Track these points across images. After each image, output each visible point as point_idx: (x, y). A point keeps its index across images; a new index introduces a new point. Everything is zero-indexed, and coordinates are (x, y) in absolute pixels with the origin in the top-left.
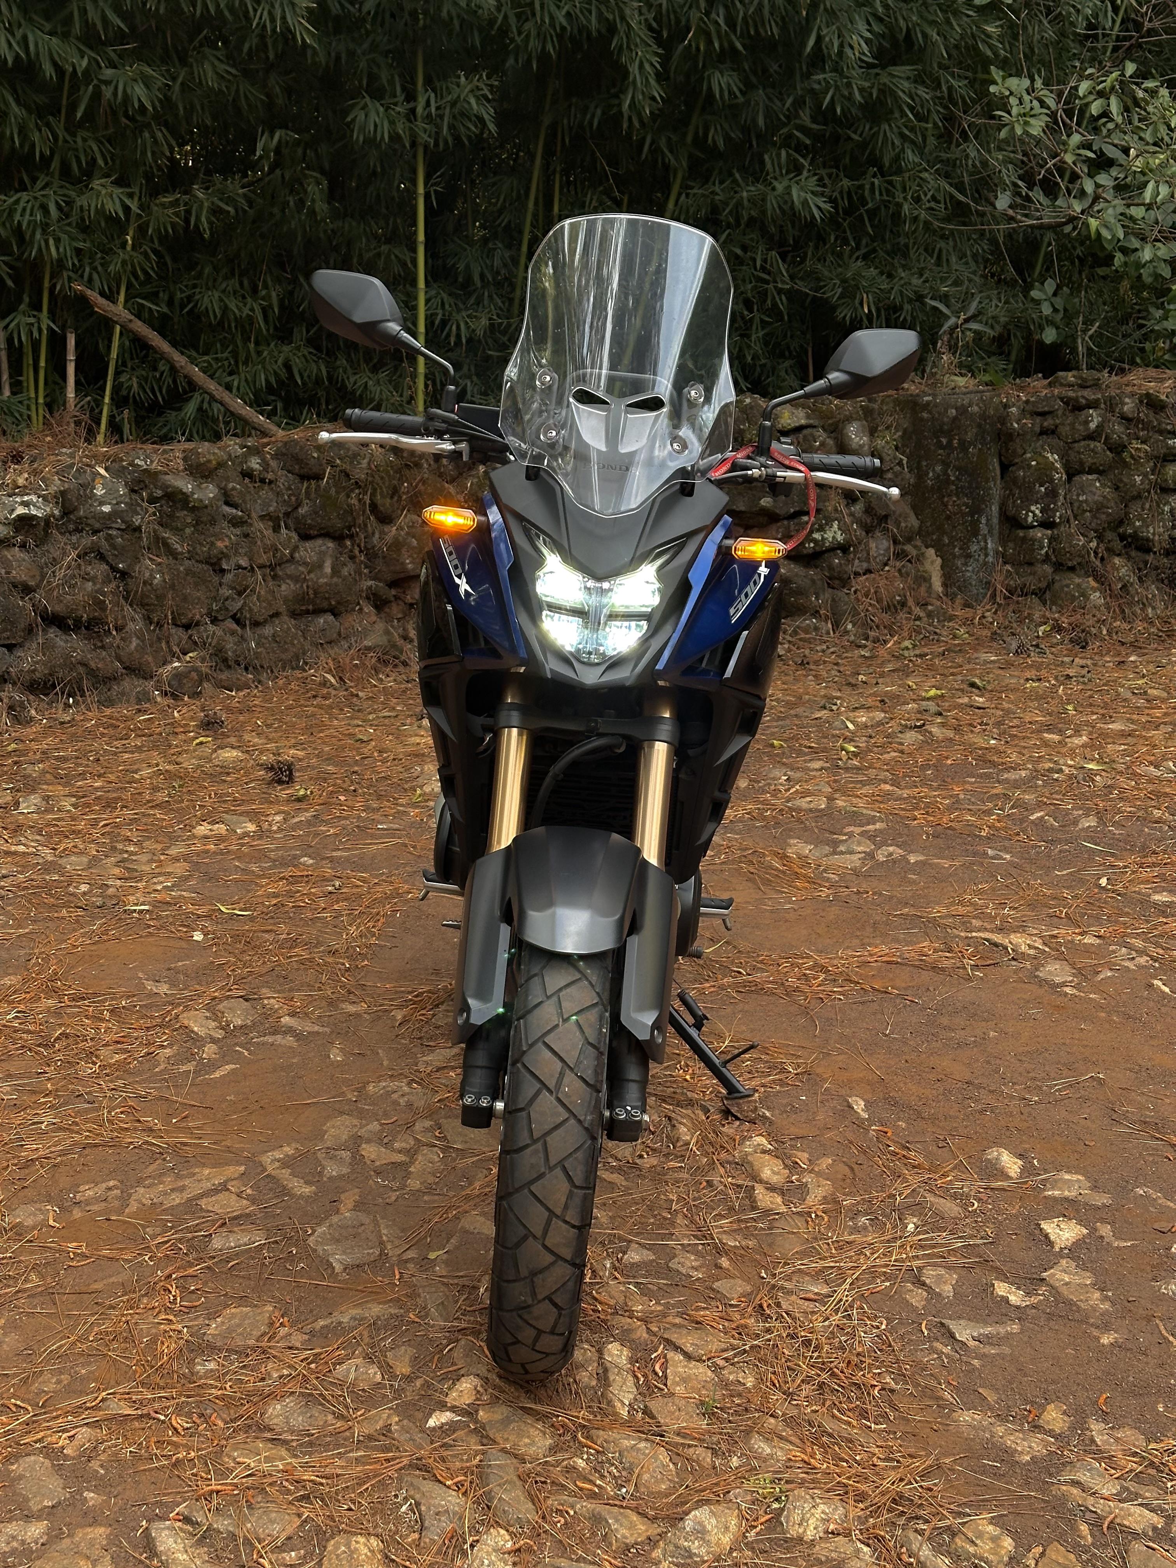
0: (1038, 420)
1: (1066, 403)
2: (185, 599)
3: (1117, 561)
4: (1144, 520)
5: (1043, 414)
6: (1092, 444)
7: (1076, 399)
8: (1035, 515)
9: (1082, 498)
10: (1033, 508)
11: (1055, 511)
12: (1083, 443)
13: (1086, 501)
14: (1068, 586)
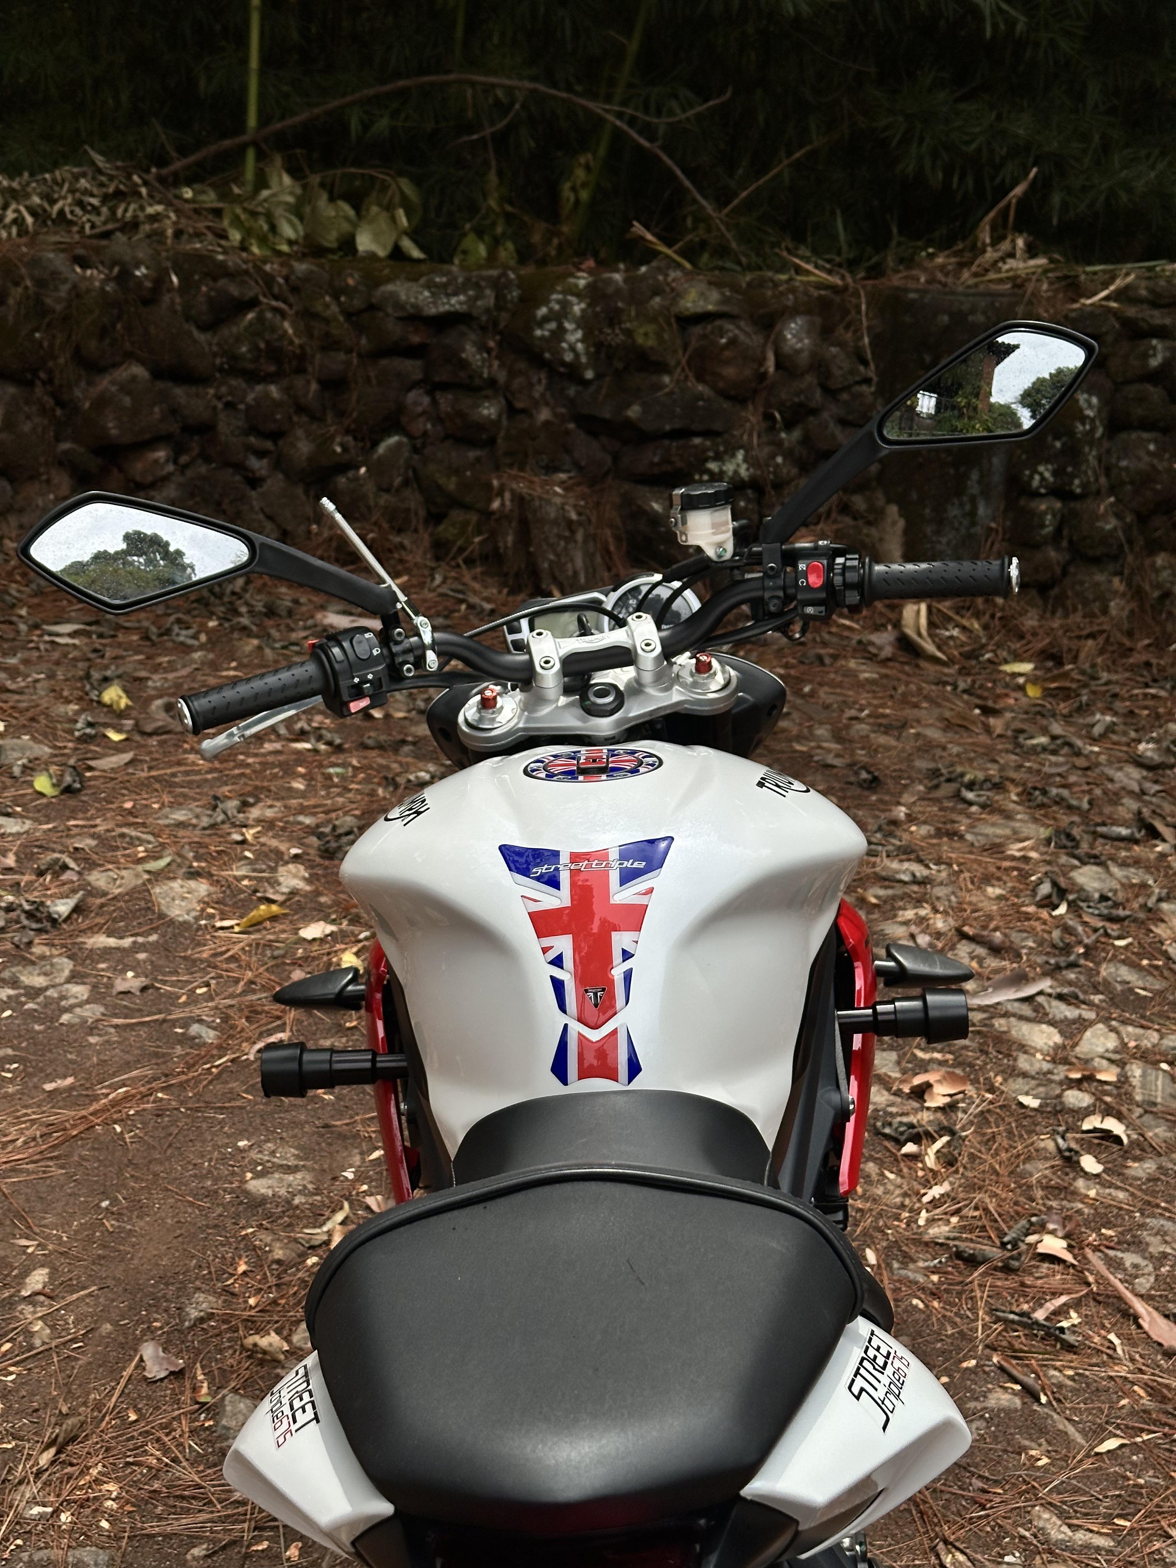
3: (1159, 558)
6: (1149, 389)
8: (1043, 479)
9: (1124, 463)
10: (1041, 468)
11: (1073, 476)
12: (1137, 387)
13: (1126, 469)
14: (1082, 583)
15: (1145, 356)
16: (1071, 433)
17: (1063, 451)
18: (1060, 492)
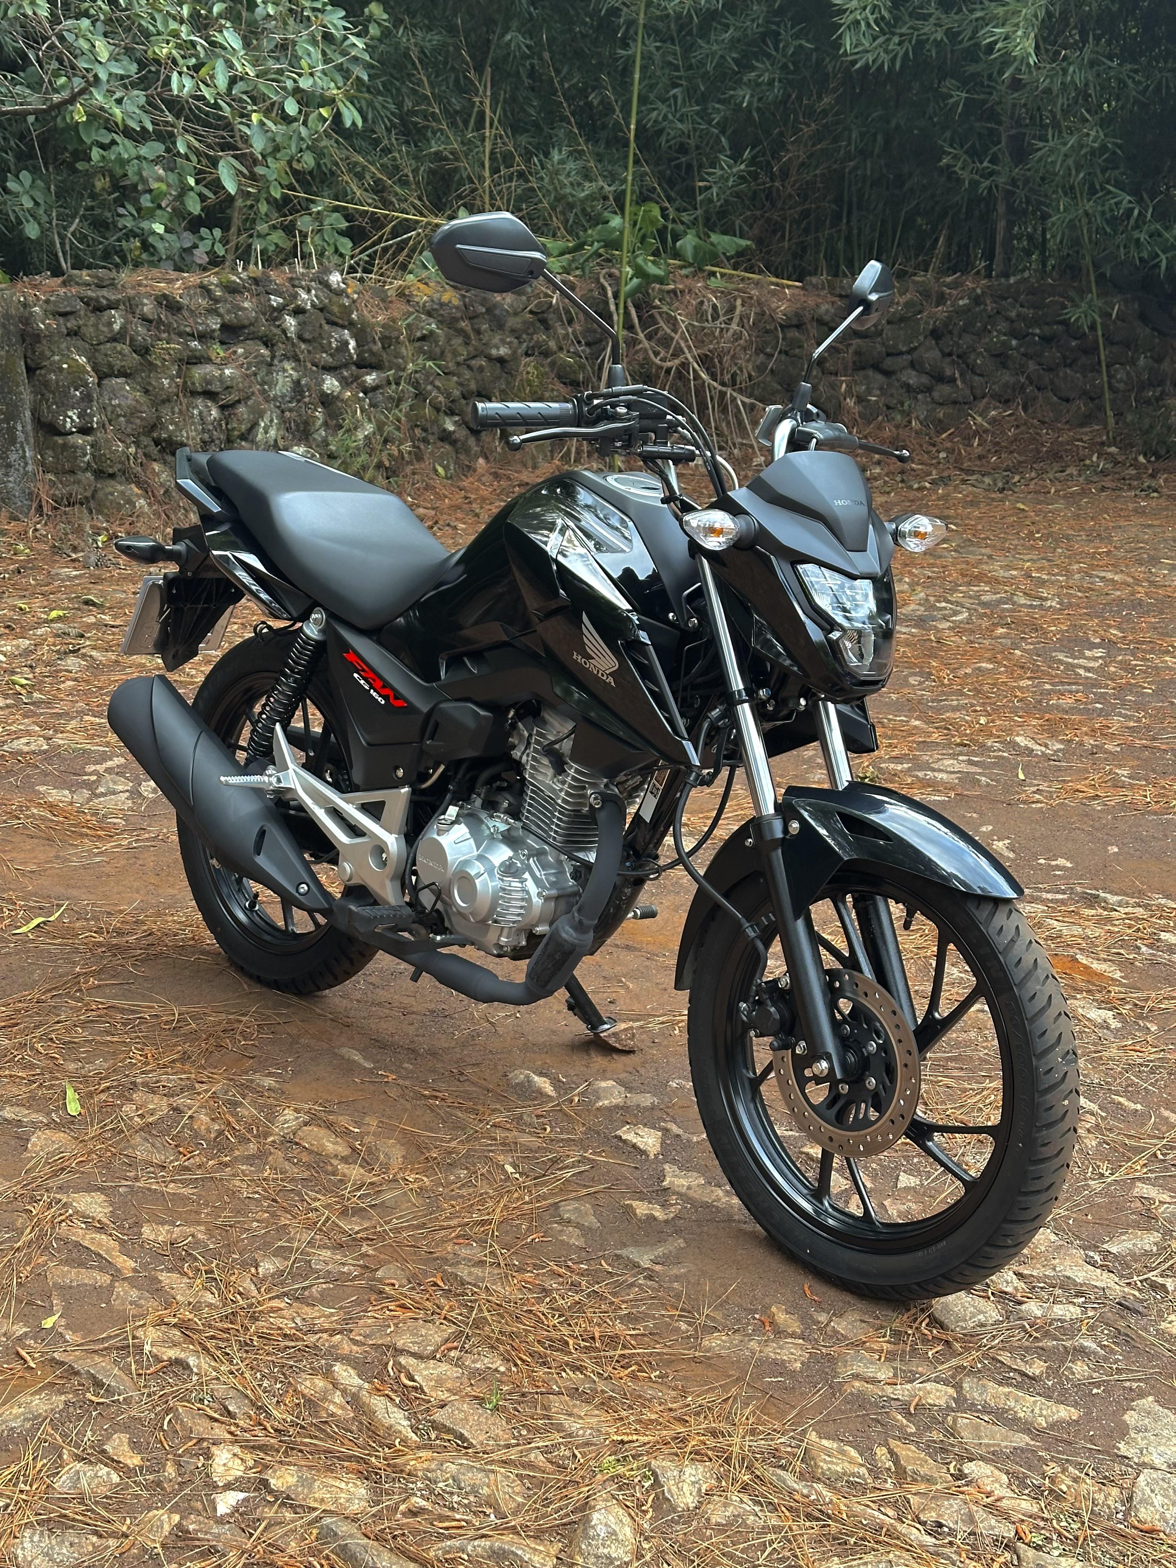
0: (61, 320)
1: (87, 304)
3: (156, 467)
4: (176, 424)
5: (64, 315)
6: (119, 347)
7: (97, 300)
8: (72, 421)
9: (115, 402)
10: (70, 413)
11: (92, 416)
12: (108, 345)
13: (119, 405)
14: (112, 494)
15: (110, 324)
16: (86, 384)
17: (82, 399)
18: (85, 431)
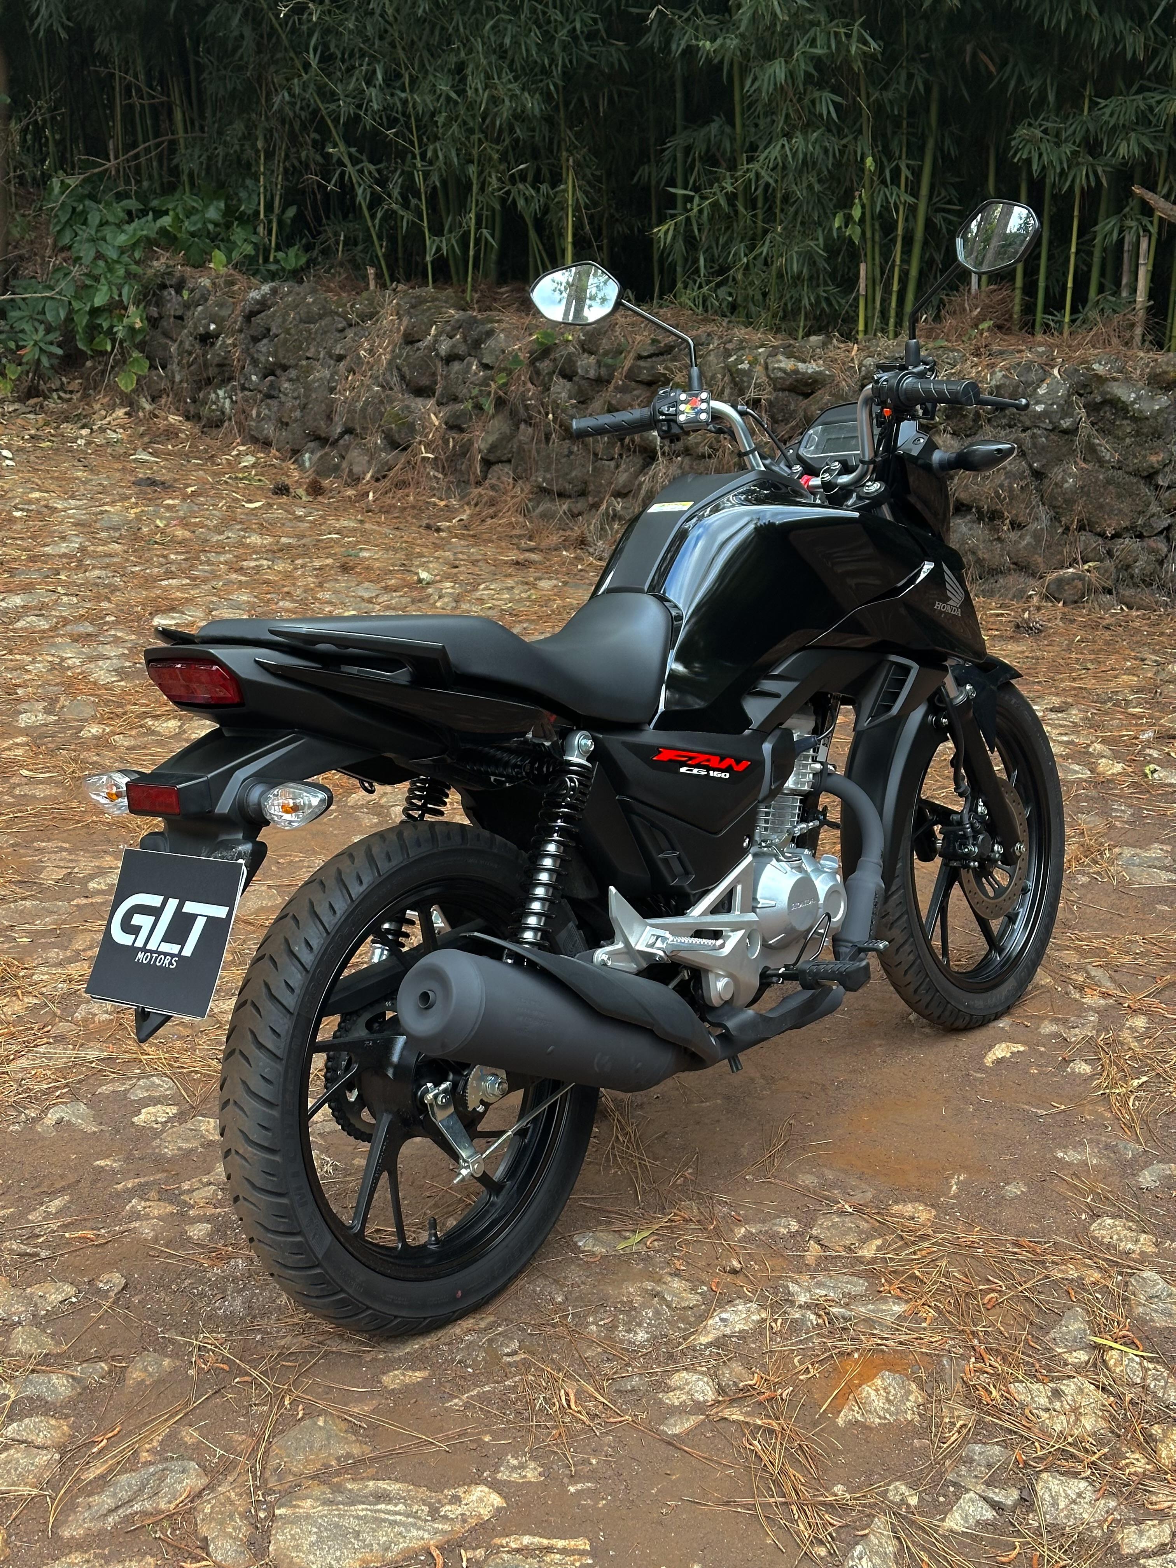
2: (1101, 507)
